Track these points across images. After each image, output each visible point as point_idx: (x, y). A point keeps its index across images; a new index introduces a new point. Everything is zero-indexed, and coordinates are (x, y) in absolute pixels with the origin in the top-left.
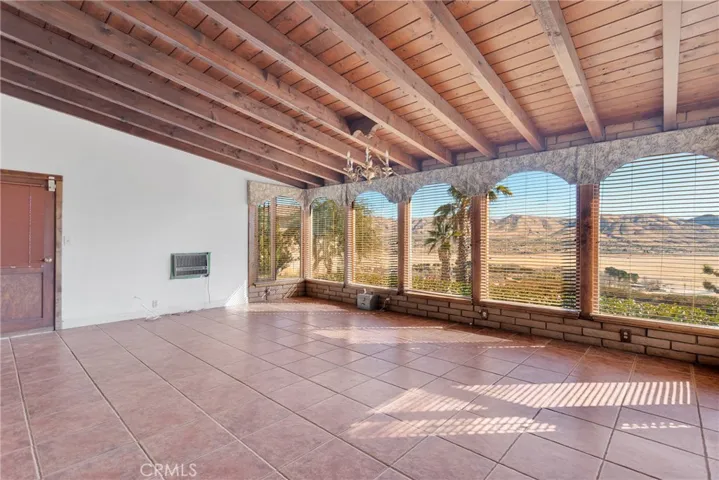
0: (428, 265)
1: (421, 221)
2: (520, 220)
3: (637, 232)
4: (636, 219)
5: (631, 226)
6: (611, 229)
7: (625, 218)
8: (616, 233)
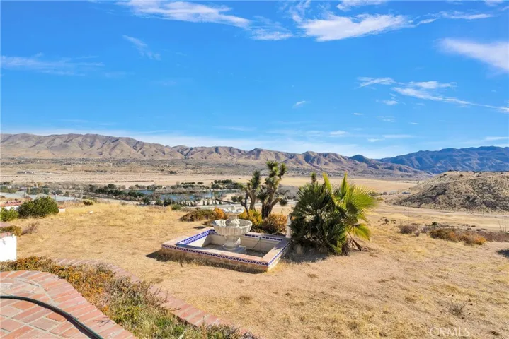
0: (194, 183)
1: (192, 149)
2: (261, 153)
3: (326, 164)
4: (325, 155)
5: (323, 160)
6: (313, 161)
7: (320, 154)
8: (315, 164)
